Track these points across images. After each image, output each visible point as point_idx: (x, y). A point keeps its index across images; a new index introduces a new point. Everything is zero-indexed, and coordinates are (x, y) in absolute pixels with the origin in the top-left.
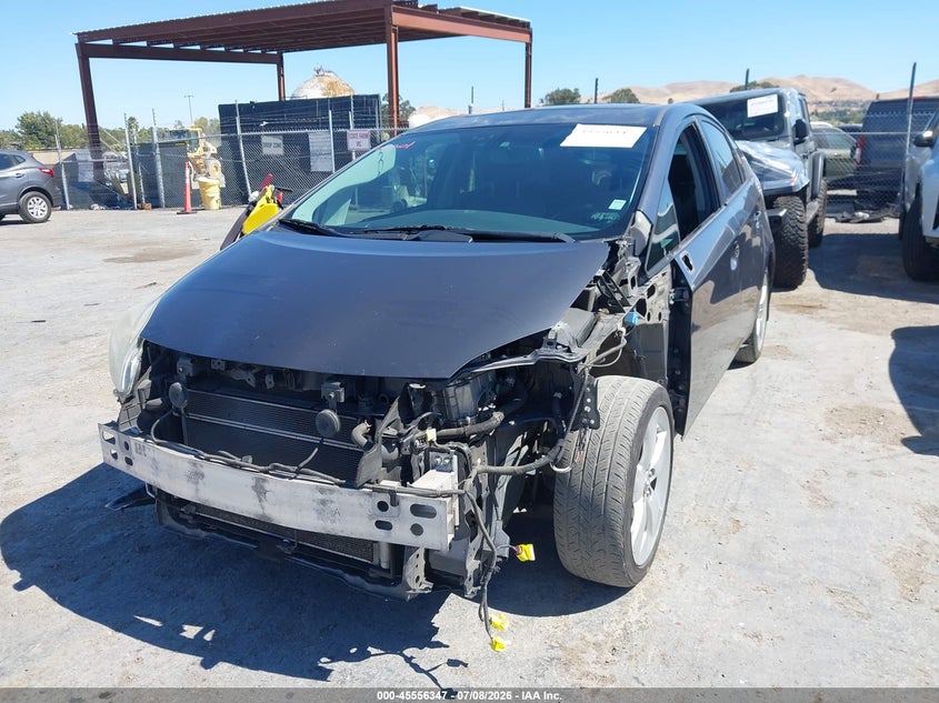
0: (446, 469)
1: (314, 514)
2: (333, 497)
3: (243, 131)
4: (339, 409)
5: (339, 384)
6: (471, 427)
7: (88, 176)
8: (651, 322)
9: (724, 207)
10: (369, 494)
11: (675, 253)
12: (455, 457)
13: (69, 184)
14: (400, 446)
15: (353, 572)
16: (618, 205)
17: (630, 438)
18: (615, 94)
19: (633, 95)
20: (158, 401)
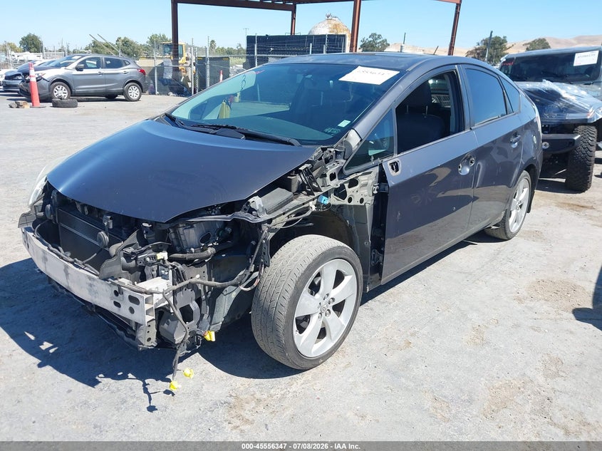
0: (165, 277)
1: (87, 291)
2: (95, 283)
3: (258, 53)
4: (109, 232)
5: (109, 217)
6: (193, 254)
7: (169, 76)
8: (352, 203)
9: (467, 130)
10: (110, 285)
11: (385, 160)
12: (171, 271)
13: (158, 79)
14: (136, 259)
15: (120, 329)
16: (344, 124)
17: (298, 276)
18: (534, 41)
19: (547, 44)
20: (42, 214)
